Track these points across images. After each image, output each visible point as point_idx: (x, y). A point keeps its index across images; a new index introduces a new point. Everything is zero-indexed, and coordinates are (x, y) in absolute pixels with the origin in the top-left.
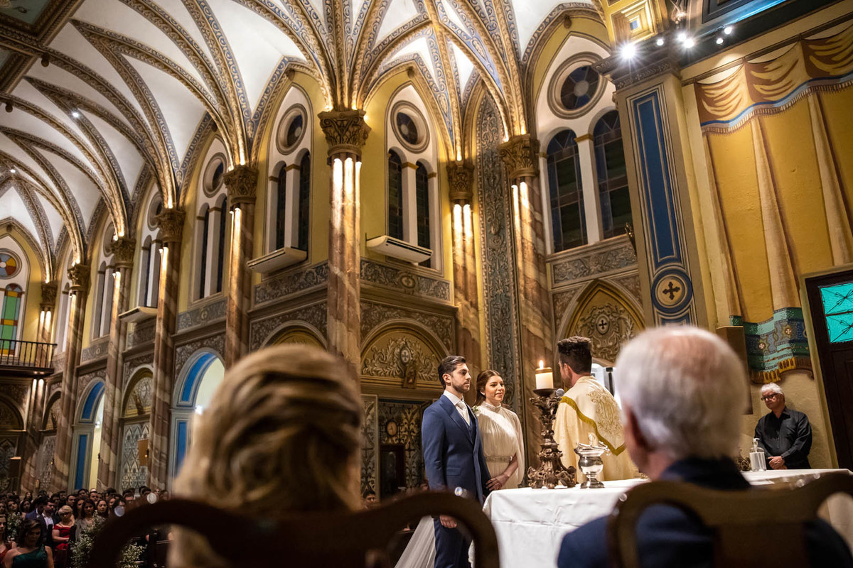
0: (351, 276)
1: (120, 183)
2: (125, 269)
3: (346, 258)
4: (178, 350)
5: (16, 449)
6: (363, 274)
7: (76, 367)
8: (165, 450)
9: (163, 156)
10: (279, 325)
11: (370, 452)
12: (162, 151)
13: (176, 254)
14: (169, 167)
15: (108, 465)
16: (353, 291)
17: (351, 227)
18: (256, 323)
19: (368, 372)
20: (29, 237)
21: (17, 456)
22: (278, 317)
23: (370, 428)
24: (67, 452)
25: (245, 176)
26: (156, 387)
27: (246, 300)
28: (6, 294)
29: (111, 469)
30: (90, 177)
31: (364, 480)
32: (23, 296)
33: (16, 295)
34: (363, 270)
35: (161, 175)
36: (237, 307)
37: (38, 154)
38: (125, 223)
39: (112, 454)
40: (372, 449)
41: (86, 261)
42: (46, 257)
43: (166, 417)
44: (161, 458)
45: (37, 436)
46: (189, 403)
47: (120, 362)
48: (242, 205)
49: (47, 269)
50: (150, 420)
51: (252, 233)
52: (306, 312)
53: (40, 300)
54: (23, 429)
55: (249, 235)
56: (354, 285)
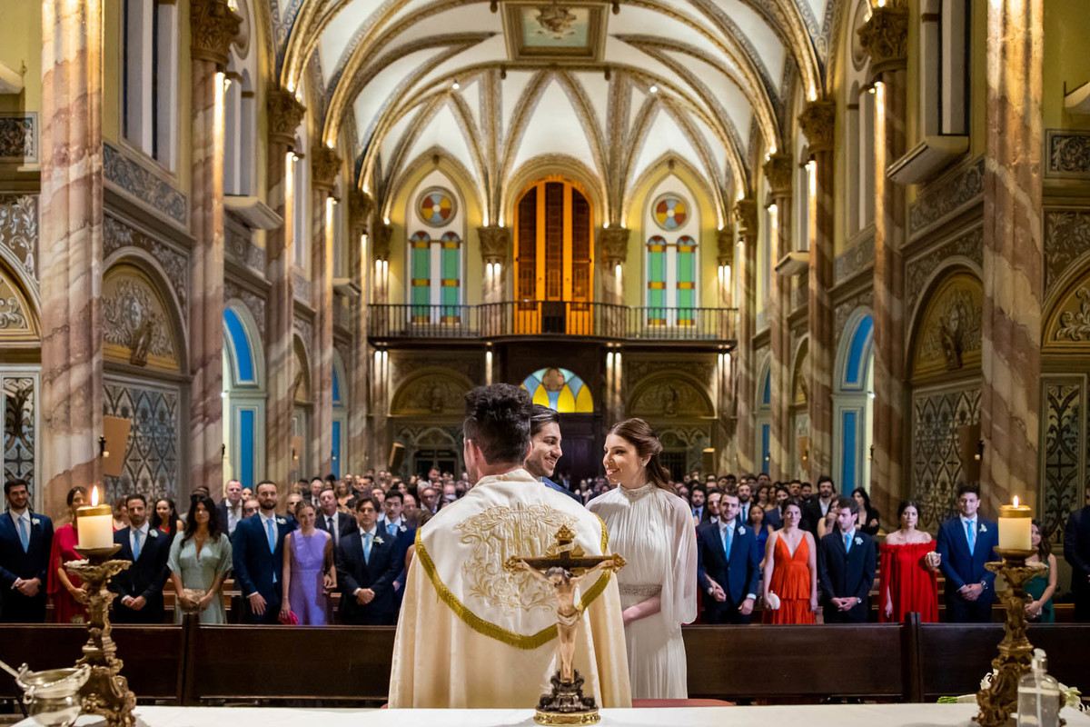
0: (1020, 171)
1: (761, 75)
2: (782, 199)
3: (1010, 139)
4: (837, 310)
5: (709, 440)
6: (1057, 162)
7: (752, 337)
8: (827, 451)
9: (794, 20)
10: (937, 265)
11: (1067, 470)
12: (791, 14)
13: (827, 169)
14: (805, 37)
15: (780, 466)
16: (1023, 198)
17: (1020, 80)
18: (911, 265)
19: (1068, 336)
20: (694, 172)
21: (712, 447)
22: (935, 253)
23: (1068, 431)
24: (750, 445)
25: (884, 26)
26: (812, 365)
27: (898, 231)
28: (678, 250)
29: (783, 471)
30: (728, 76)
31: (1054, 515)
32: (697, 250)
33: (689, 249)
34: (1057, 154)
35: (797, 52)
36: (885, 243)
37: (670, 59)
38: (775, 132)
39: (784, 452)
40: (1073, 465)
41: (751, 194)
42: (715, 194)
43: (827, 404)
44: (822, 462)
45: (729, 424)
46: (858, 385)
47: (785, 331)
48: (886, 77)
49: (719, 211)
50: (808, 410)
51: (904, 118)
52: (967, 241)
53: (716, 252)
54: (713, 415)
55: (898, 125)
56: (1025, 185)
